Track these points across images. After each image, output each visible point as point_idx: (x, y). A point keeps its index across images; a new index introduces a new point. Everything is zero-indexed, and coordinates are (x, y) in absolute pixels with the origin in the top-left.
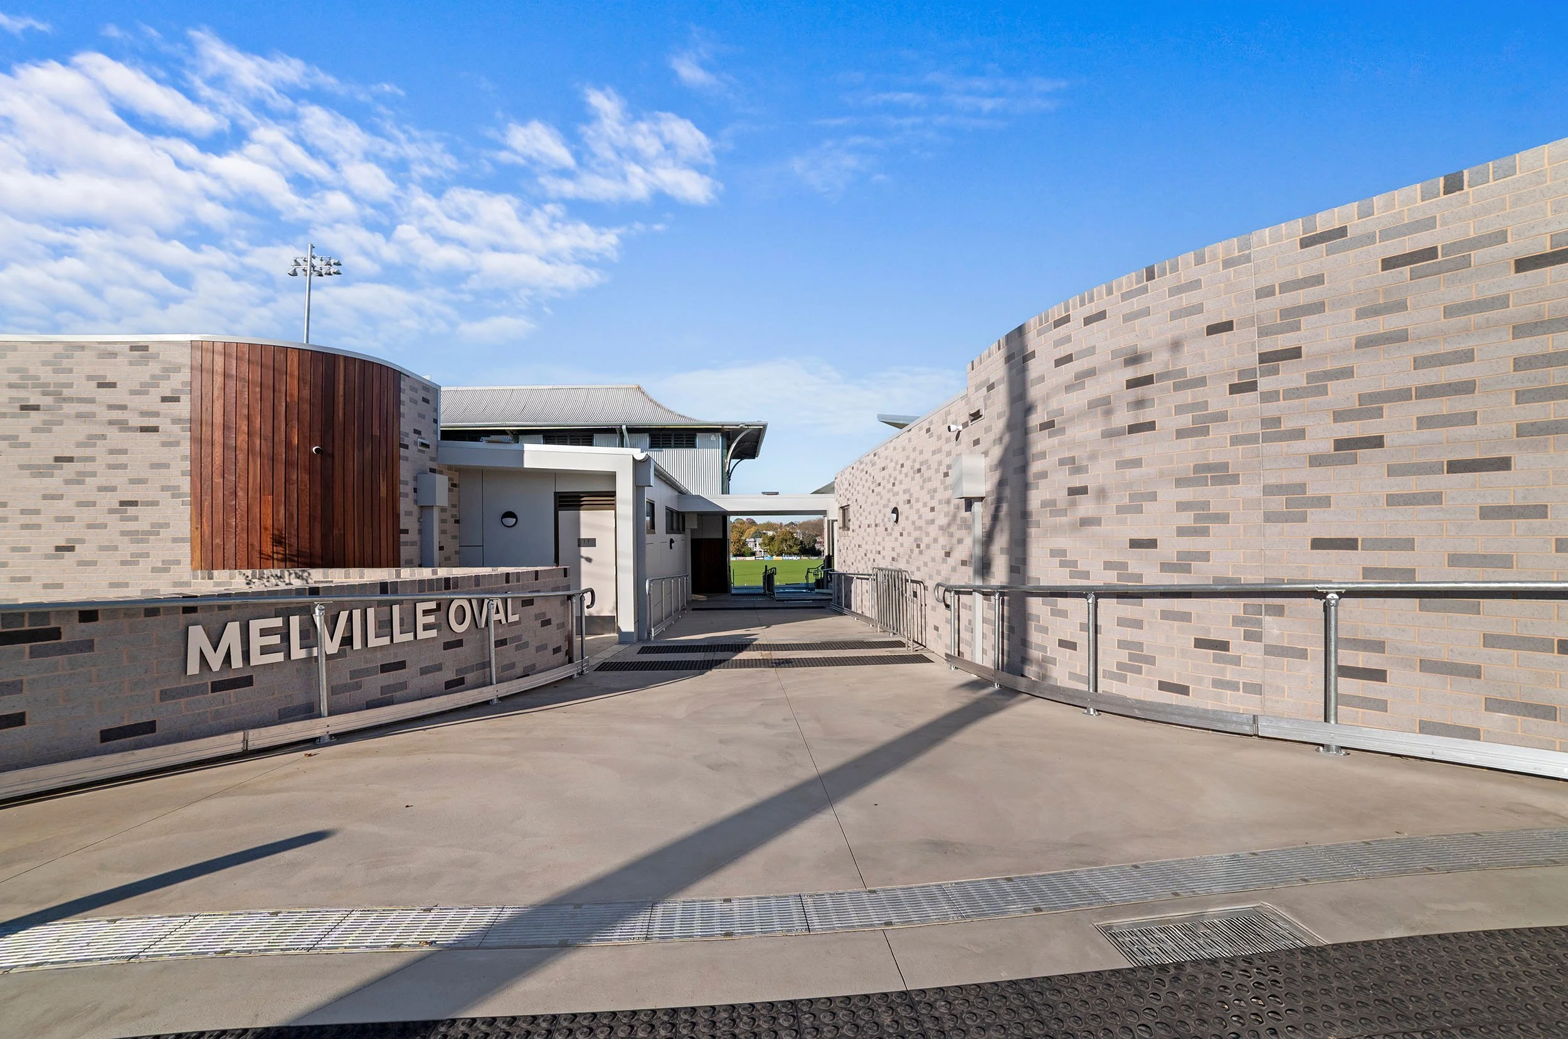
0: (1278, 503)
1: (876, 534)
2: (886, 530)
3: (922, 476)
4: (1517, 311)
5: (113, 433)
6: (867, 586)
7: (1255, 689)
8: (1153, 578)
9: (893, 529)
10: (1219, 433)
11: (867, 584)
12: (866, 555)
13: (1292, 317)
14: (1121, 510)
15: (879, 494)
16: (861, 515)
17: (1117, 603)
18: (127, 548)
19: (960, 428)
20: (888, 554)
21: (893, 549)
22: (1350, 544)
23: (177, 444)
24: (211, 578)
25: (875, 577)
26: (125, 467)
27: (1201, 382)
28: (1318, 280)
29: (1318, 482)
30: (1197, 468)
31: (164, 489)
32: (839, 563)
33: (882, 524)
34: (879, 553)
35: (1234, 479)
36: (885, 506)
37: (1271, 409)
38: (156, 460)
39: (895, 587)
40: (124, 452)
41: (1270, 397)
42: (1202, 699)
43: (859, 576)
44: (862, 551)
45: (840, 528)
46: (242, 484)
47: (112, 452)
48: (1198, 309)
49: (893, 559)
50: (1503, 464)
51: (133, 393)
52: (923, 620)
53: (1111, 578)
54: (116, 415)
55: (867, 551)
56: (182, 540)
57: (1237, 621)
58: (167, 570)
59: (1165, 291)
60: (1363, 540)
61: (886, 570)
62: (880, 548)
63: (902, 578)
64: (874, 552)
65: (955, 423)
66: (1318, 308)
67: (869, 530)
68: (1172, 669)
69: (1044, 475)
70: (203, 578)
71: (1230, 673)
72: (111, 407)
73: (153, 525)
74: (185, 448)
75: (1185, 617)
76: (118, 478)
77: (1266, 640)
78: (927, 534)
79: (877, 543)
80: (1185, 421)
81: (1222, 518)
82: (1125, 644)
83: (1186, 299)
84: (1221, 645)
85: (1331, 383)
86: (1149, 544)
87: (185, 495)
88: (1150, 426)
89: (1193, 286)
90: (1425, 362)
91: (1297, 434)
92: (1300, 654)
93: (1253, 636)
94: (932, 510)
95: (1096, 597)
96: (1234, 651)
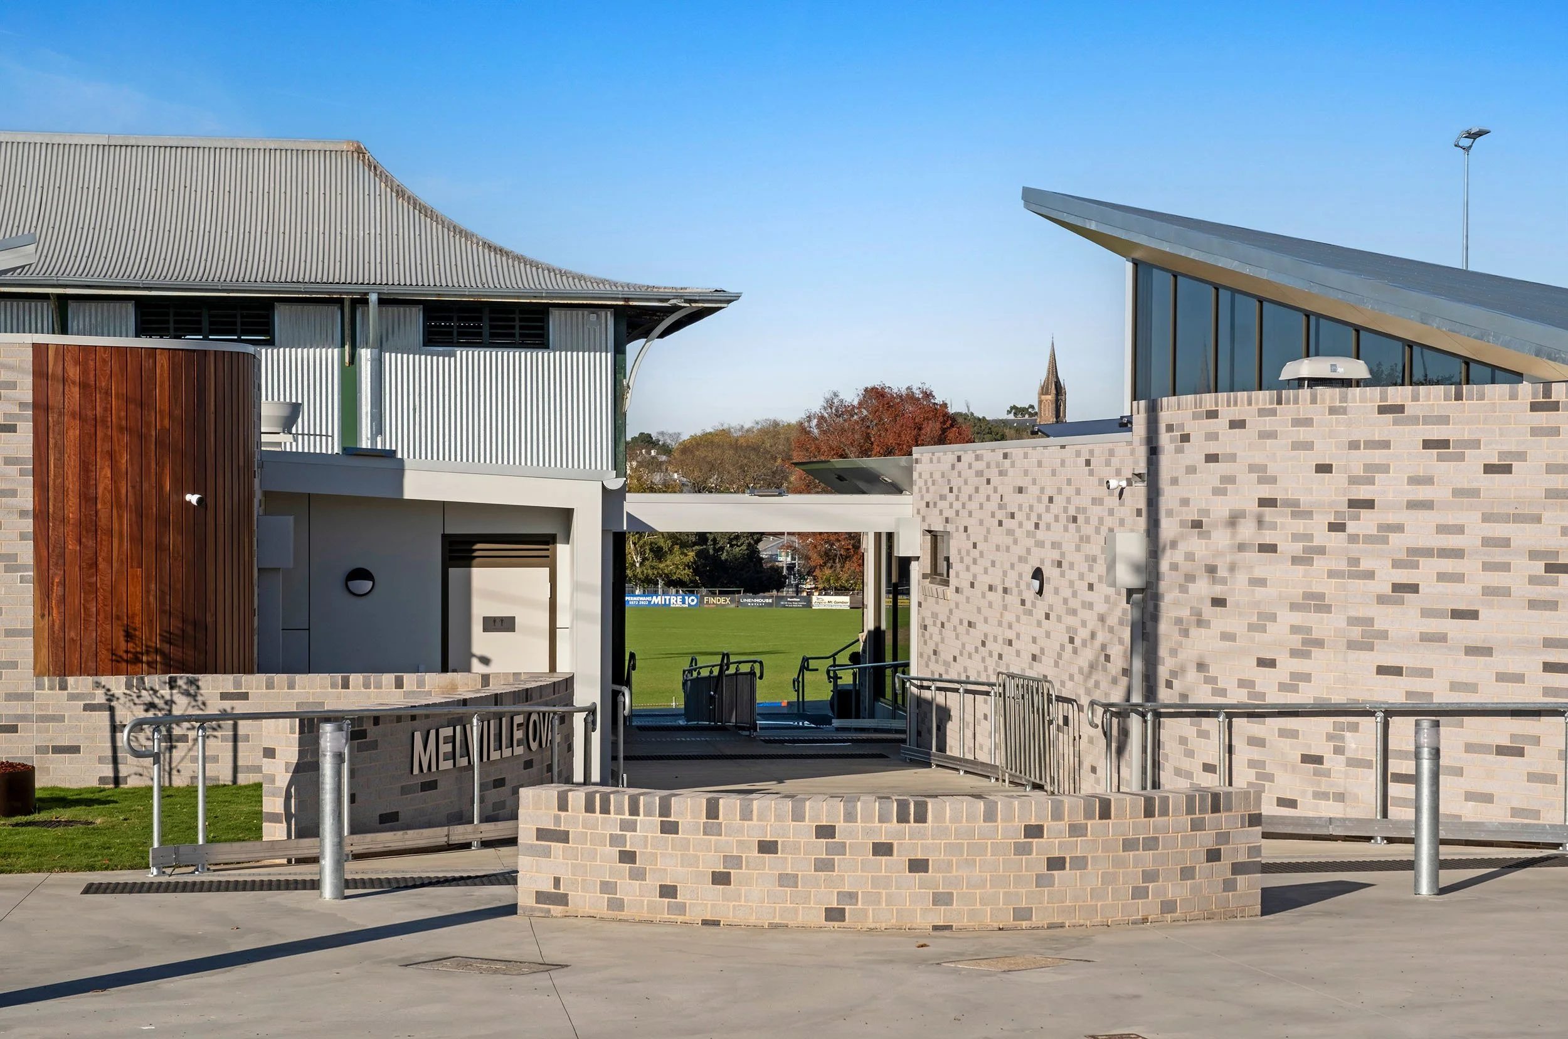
0: (1356, 632)
1: (1005, 607)
2: (1023, 602)
3: (1078, 530)
4: (1484, 503)
6: (986, 706)
7: (1340, 797)
8: (1275, 697)
9: (1034, 605)
10: (1321, 564)
11: (986, 702)
12: (983, 644)
13: (1370, 472)
14: (1251, 627)
15: (1010, 532)
16: (975, 562)
17: (1248, 722)
19: (1124, 484)
20: (1027, 648)
21: (1034, 640)
22: (1397, 671)
23: (15, 493)
24: (63, 687)
25: (1001, 689)
27: (1308, 514)
28: (1385, 445)
29: (1386, 618)
30: (1308, 596)
32: (921, 655)
33: (1015, 591)
34: (1010, 643)
35: (1327, 609)
36: (1022, 559)
37: (1356, 549)
39: (1033, 707)
41: (1353, 539)
42: (1305, 810)
43: (970, 687)
44: (977, 634)
45: (925, 576)
48: (1308, 446)
49: (1034, 658)
50: (1473, 615)
52: (1077, 759)
53: (1237, 696)
55: (986, 636)
56: (20, 633)
57: (1329, 738)
59: (1288, 419)
60: (1406, 668)
61: (1020, 677)
62: (1011, 635)
63: (1043, 693)
64: (1000, 640)
65: (1118, 473)
66: (1385, 469)
67: (991, 596)
68: (1286, 786)
70: (52, 688)
71: (1325, 785)
74: (26, 499)
75: (1293, 734)
77: (1349, 754)
78: (1084, 624)
79: (1005, 625)
80: (1298, 548)
81: (1319, 643)
82: (1252, 764)
83: (1303, 434)
84: (1318, 760)
85: (1391, 535)
86: (1271, 663)
87: (24, 568)
88: (1271, 548)
89: (1307, 422)
90: (1442, 529)
91: (1370, 575)
92: (1367, 764)
93: (1338, 750)
94: (1091, 587)
95: (1230, 716)
96: (1327, 765)
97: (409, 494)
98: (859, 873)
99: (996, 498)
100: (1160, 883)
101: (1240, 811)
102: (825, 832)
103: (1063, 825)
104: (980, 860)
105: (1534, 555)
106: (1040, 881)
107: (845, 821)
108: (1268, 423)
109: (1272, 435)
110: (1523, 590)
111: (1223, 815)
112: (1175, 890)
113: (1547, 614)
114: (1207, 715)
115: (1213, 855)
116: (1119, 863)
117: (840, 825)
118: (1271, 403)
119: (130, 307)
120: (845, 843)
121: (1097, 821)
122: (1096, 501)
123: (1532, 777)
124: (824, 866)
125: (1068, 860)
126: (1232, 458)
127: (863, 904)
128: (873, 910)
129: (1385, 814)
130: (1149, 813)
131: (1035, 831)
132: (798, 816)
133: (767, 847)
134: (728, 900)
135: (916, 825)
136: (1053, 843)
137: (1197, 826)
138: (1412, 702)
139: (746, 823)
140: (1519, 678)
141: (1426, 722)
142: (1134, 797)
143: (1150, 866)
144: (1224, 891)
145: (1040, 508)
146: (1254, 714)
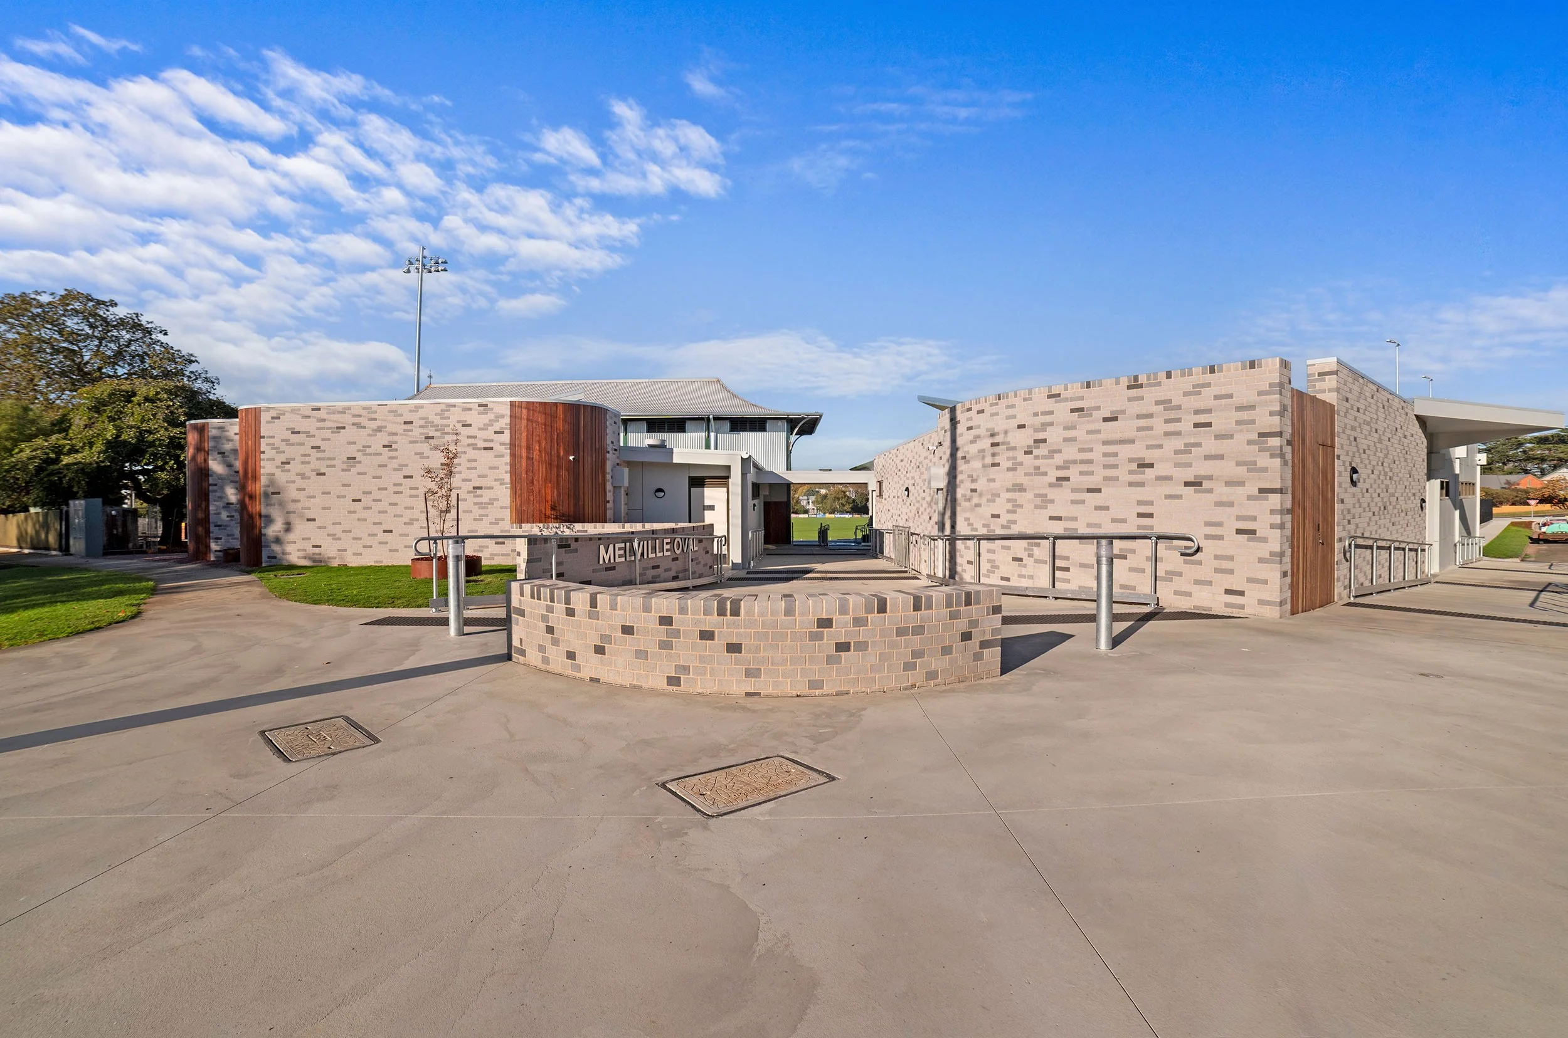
0: (1038, 501)
1: (898, 503)
2: (903, 500)
3: (920, 470)
4: (1103, 436)
5: (470, 451)
7: (1031, 577)
8: (999, 532)
9: (906, 501)
10: (1021, 471)
12: (892, 516)
13: (1044, 426)
14: (988, 501)
15: (899, 476)
16: (890, 488)
17: (987, 542)
18: (477, 511)
19: (935, 448)
20: (904, 517)
21: (907, 513)
22: (1059, 518)
23: (503, 456)
24: (521, 528)
25: (896, 532)
26: (476, 468)
27: (1014, 448)
28: (1051, 413)
29: (1052, 494)
30: (1014, 485)
31: (496, 480)
32: (875, 521)
33: (901, 496)
34: (900, 515)
35: (1025, 490)
36: (902, 485)
37: (1037, 463)
38: (492, 465)
40: (475, 460)
41: (1037, 457)
42: (1015, 582)
43: (888, 531)
44: (890, 513)
45: (877, 496)
46: (535, 479)
47: (469, 461)
48: (1014, 417)
49: (906, 520)
50: (1099, 491)
51: (480, 429)
53: (983, 531)
54: (471, 441)
55: (893, 513)
56: (506, 508)
57: (1026, 549)
58: (498, 524)
59: (1004, 406)
60: (1064, 516)
61: (902, 527)
62: (900, 512)
64: (897, 514)
65: (933, 445)
66: (1051, 424)
67: (894, 500)
68: (1004, 571)
69: (962, 482)
70: (517, 528)
71: (1024, 571)
72: (469, 437)
73: (490, 499)
74: (507, 459)
75: (1009, 548)
76: (472, 475)
77: (1035, 557)
78: (922, 506)
79: (898, 509)
80: (1009, 464)
81: (1021, 506)
82: (989, 561)
83: (1011, 412)
84: (1021, 560)
85: (1055, 455)
86: (998, 516)
87: (506, 484)
88: (998, 465)
89: (1013, 406)
90: (1081, 450)
91: (1045, 474)
92: (1045, 562)
93: (1030, 556)
94: (924, 491)
95: (979, 540)
96: (1024, 562)
97: (675, 461)
98: (690, 652)
99: (895, 466)
100: (926, 659)
101: (986, 604)
102: (666, 621)
103: (848, 618)
104: (782, 645)
105: (1131, 460)
106: (830, 660)
107: (680, 613)
108: (994, 409)
109: (997, 414)
110: (1126, 477)
111: (974, 607)
112: (935, 663)
113: (1139, 489)
114: (969, 539)
115: (966, 637)
116: (892, 645)
117: (676, 617)
118: (996, 400)
119: (645, 423)
120: (679, 630)
121: (876, 614)
122: (926, 458)
123: (1131, 570)
124: (665, 645)
125: (852, 644)
126: (979, 427)
127: (693, 675)
128: (701, 679)
129: (1054, 587)
130: (917, 607)
131: (825, 623)
132: (647, 609)
133: (627, 630)
134: (604, 665)
135: (732, 617)
136: (840, 631)
137: (954, 616)
138: (1067, 534)
139: (614, 612)
140: (1124, 521)
141: (1104, 542)
142: (906, 596)
143: (917, 647)
144: (974, 661)
145: (908, 465)
146: (990, 538)
